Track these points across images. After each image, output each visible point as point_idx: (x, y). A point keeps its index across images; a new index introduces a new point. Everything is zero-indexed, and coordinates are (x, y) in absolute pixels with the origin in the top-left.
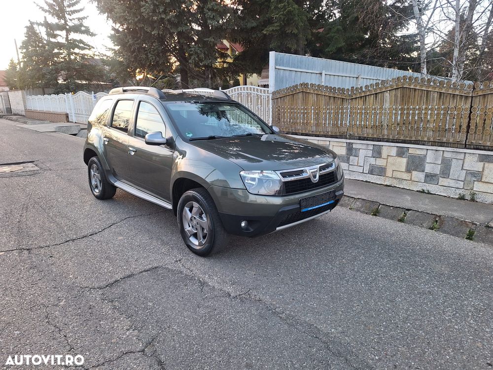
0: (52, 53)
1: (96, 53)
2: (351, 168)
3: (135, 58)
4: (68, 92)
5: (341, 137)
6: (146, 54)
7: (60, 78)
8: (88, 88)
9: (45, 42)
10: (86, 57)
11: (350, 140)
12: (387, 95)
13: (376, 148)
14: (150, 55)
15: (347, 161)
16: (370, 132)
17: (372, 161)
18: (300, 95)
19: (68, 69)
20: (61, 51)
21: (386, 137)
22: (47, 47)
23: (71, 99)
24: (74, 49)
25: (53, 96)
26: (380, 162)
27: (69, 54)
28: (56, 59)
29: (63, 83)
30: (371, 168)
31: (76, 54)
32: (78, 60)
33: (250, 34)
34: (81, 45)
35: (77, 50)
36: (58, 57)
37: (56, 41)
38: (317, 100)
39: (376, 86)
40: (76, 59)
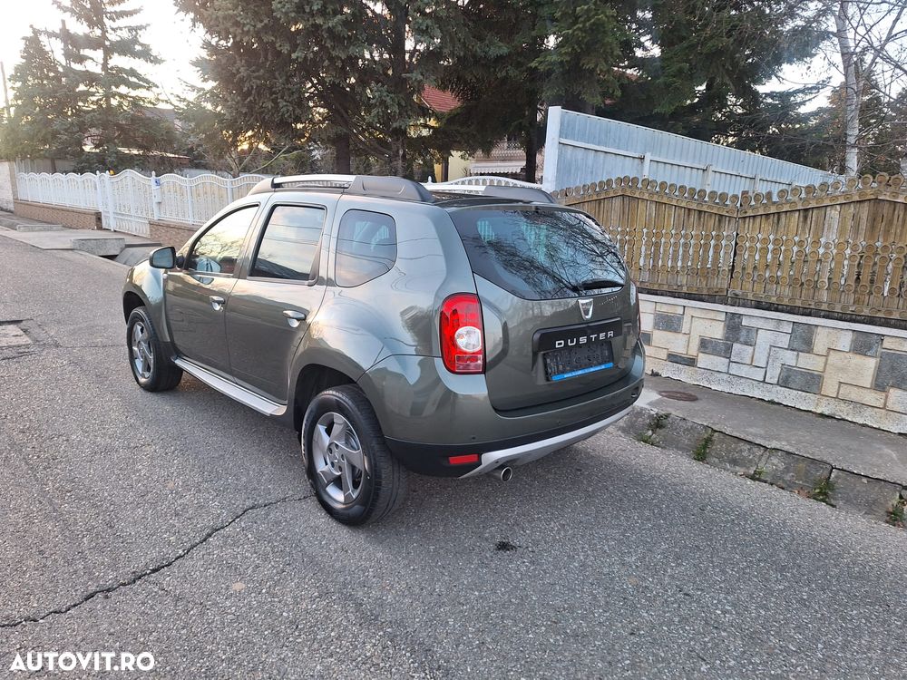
0: (74, 90)
1: (160, 97)
2: (734, 369)
3: (251, 107)
4: (103, 171)
5: (711, 298)
6: (275, 101)
7: (88, 141)
8: (142, 164)
9: (61, 69)
10: (142, 103)
11: (736, 308)
12: (834, 214)
13: (800, 330)
14: (282, 103)
15: (726, 352)
16: (785, 293)
17: (789, 358)
18: (617, 203)
19: (105, 125)
20: (93, 90)
21: (824, 307)
22: (63, 79)
23: (107, 183)
24: (117, 87)
25: (72, 175)
26: (807, 362)
27: (108, 96)
28: (81, 104)
29: (94, 151)
30: (784, 374)
31: (121, 96)
32: (125, 108)
33: (492, 69)
34: (133, 79)
35: (123, 89)
36: (85, 101)
37: (84, 69)
38: (658, 215)
39: (807, 193)
40: (120, 105)
